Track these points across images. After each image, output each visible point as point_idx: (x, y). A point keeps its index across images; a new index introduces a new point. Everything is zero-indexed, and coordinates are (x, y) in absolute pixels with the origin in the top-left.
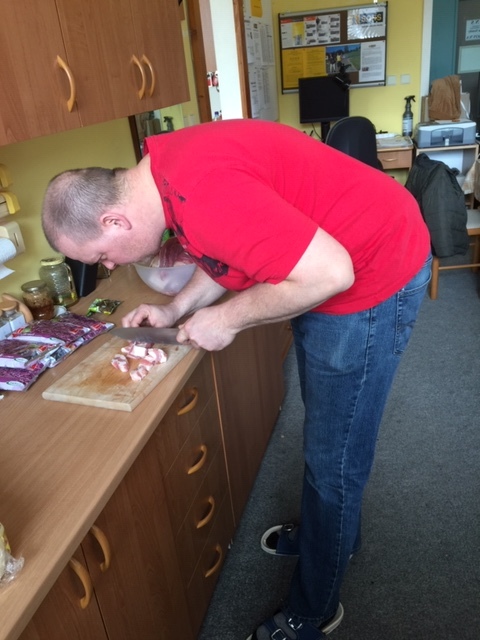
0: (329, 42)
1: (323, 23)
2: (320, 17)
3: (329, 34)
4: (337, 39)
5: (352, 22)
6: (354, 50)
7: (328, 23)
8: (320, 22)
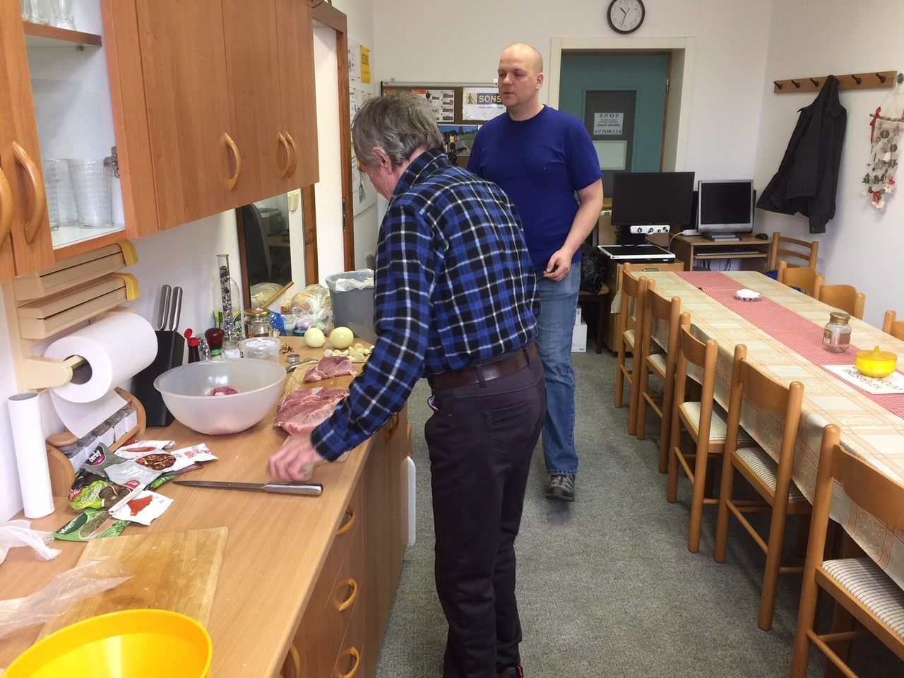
0: (441, 120)
2: (430, 91)
3: (441, 111)
4: (451, 118)
5: (468, 101)
6: (470, 132)
7: (440, 99)
8: (431, 96)
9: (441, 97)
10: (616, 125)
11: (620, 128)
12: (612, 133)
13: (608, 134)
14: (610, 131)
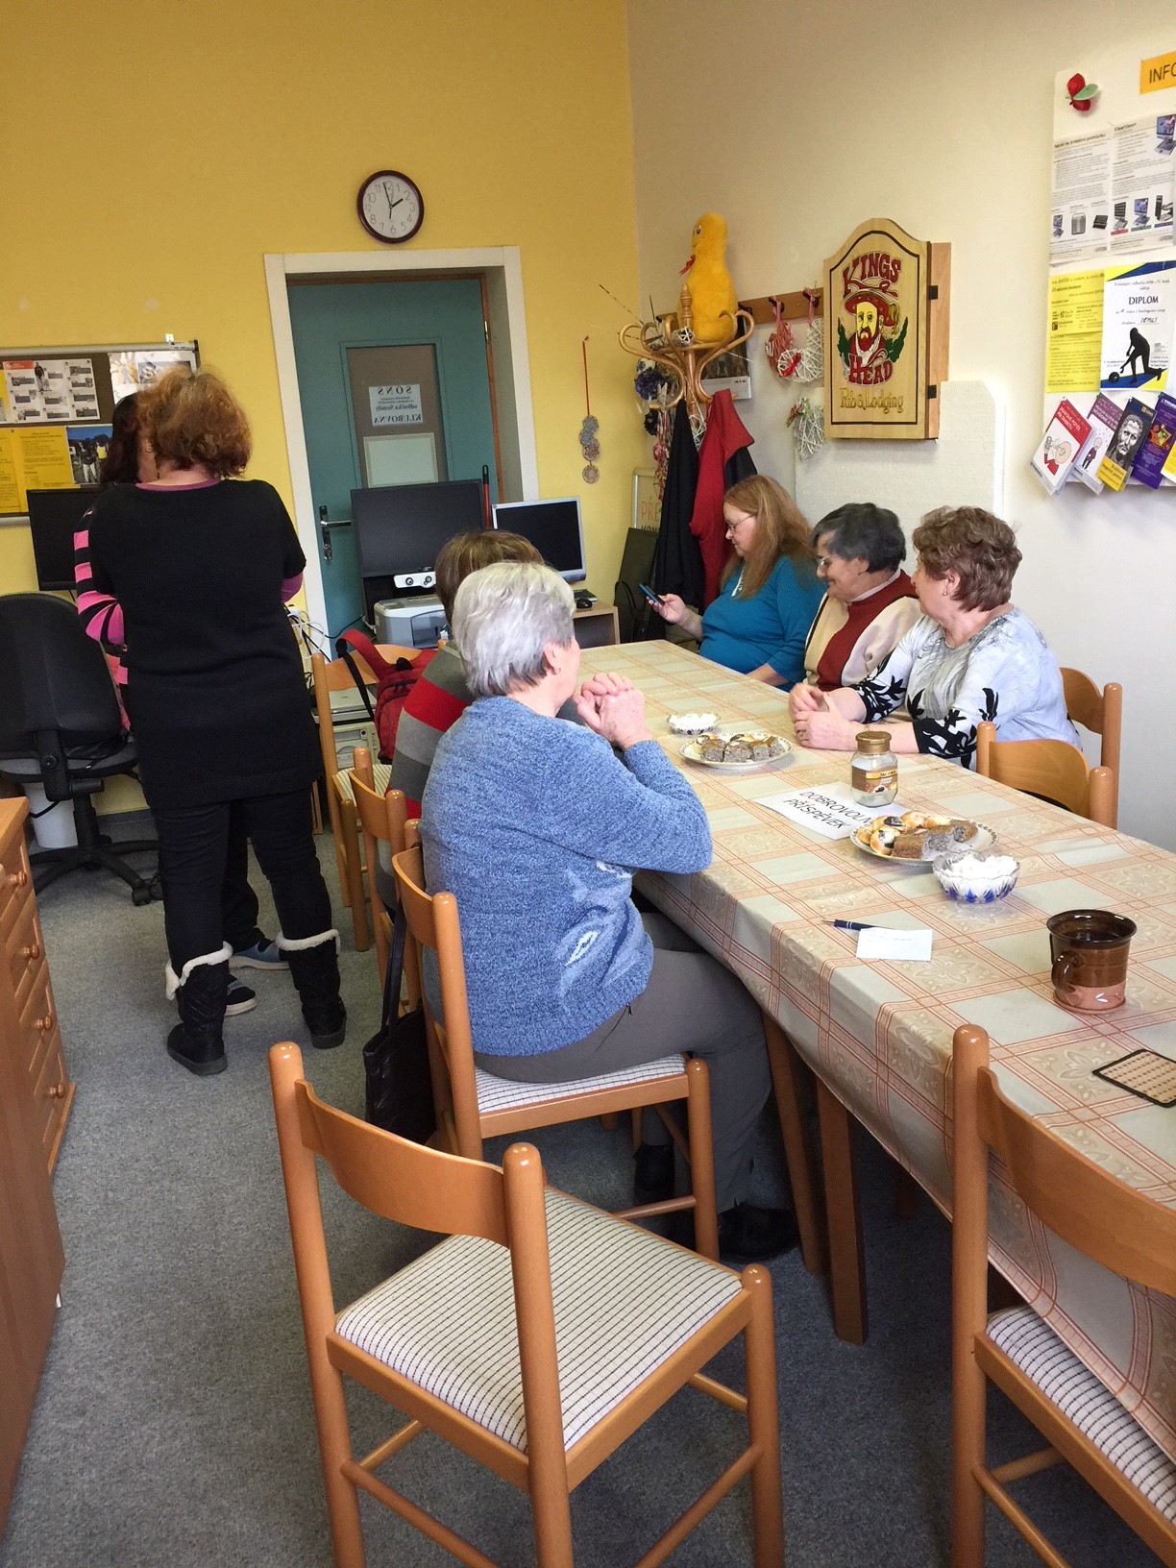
0: (73, 417)
1: (51, 376)
2: (42, 364)
3: (70, 400)
4: (93, 413)
7: (65, 377)
8: (46, 373)
9: (67, 373)
10: (412, 407)
11: (418, 411)
12: (404, 422)
13: (398, 422)
14: (401, 418)
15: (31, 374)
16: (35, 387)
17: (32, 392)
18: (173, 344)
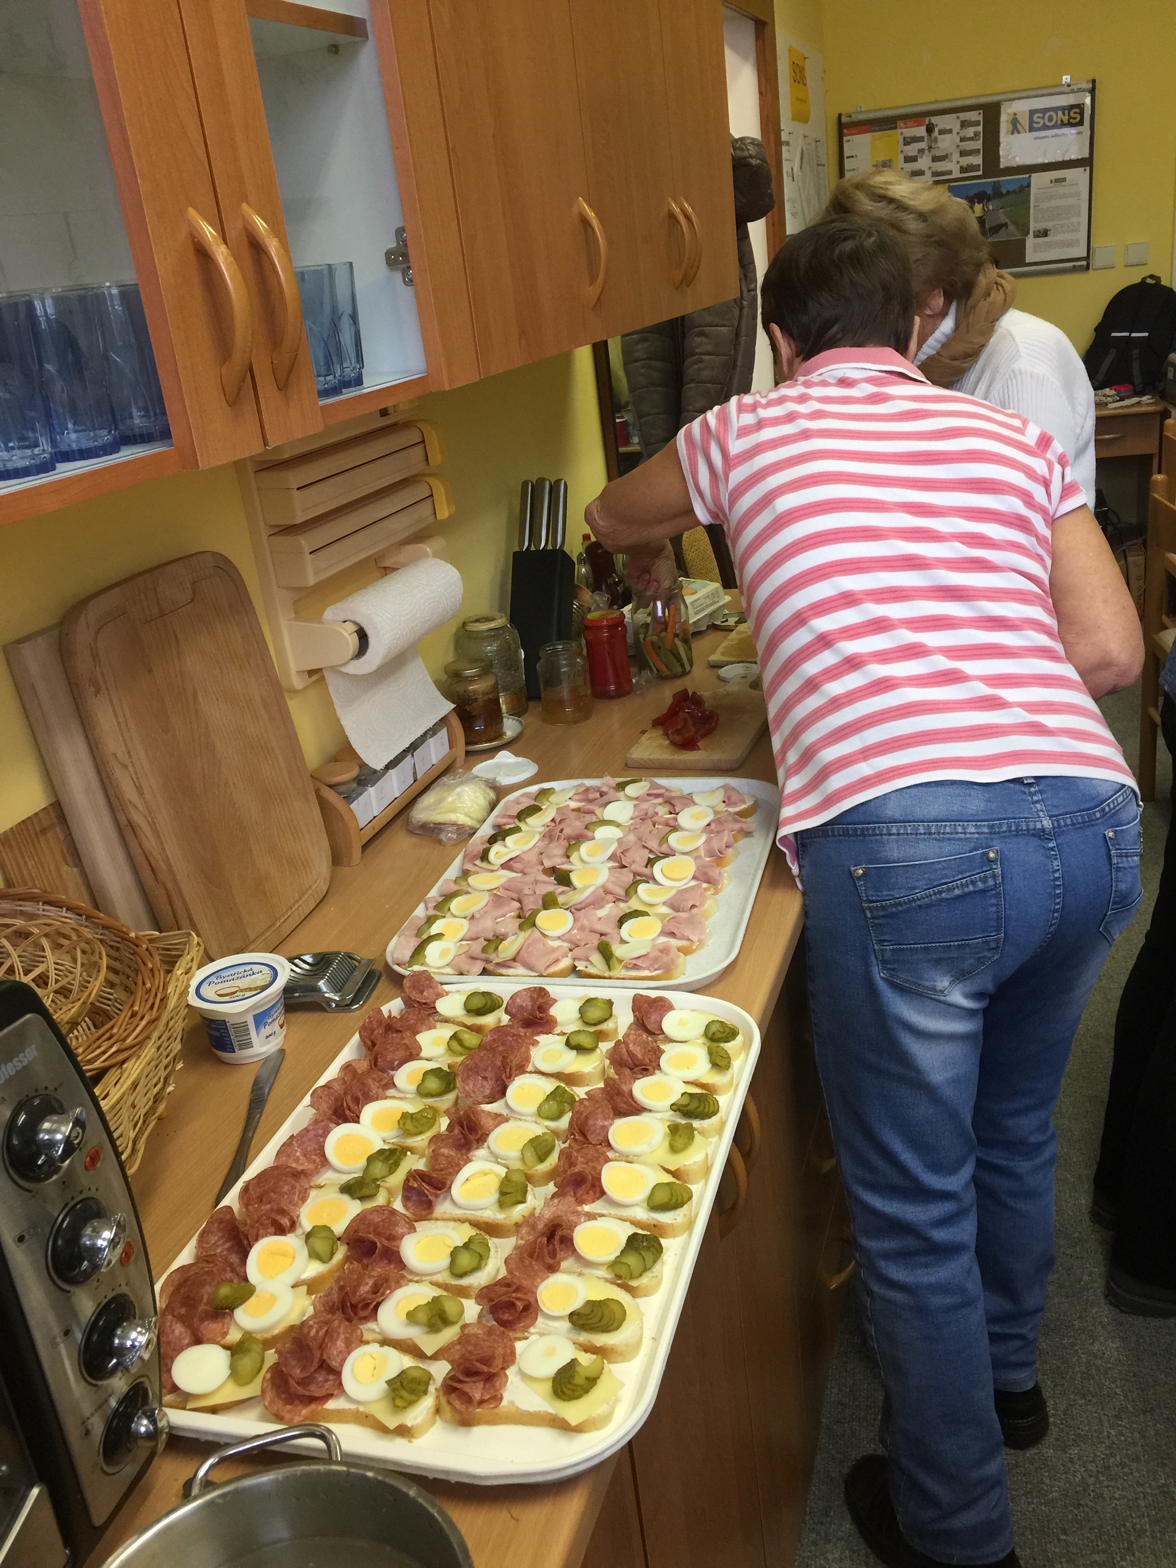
0: (956, 174)
1: (941, 132)
2: (935, 120)
3: (956, 157)
4: (975, 168)
5: (1011, 127)
6: (1015, 191)
7: (955, 132)
8: (936, 130)
9: (956, 128)
15: (921, 131)
16: (923, 145)
17: (921, 151)
18: (1069, 85)
